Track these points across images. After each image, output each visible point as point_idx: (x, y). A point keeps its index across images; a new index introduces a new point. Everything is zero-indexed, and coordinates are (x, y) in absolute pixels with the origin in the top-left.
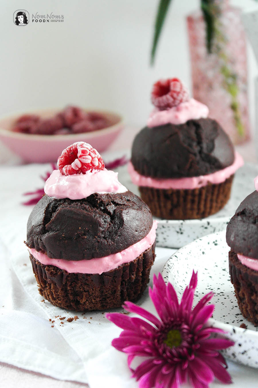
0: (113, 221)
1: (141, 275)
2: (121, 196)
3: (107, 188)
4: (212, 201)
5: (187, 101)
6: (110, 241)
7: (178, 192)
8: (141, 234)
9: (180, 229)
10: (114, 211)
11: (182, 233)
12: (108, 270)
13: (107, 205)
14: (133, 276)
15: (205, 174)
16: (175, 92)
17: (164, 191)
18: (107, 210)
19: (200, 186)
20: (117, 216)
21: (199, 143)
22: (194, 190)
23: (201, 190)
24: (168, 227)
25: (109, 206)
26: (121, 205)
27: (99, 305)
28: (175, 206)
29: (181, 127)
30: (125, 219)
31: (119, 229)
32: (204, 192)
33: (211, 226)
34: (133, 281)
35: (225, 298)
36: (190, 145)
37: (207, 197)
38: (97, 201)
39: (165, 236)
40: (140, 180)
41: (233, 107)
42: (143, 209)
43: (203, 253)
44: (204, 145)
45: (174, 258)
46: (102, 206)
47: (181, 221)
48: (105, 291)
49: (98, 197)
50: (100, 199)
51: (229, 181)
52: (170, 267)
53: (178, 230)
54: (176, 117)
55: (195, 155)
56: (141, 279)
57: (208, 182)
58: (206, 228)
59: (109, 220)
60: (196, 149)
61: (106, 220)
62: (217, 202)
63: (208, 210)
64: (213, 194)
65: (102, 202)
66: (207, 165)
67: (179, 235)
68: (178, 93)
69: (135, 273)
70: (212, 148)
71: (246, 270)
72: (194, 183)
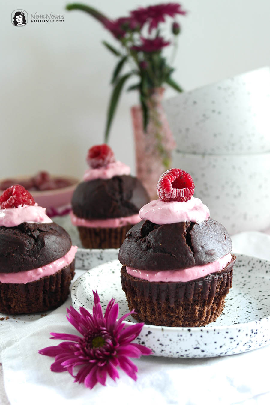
0: (36, 243)
1: (60, 286)
2: (45, 225)
3: (34, 219)
5: (114, 162)
6: (33, 258)
8: (59, 254)
9: (101, 256)
10: (38, 236)
11: (102, 259)
12: (32, 281)
13: (33, 231)
14: (53, 287)
15: (125, 216)
17: (94, 229)
18: (33, 235)
19: (121, 226)
20: (40, 239)
21: (121, 192)
22: (116, 229)
23: (122, 229)
24: (92, 254)
25: (35, 232)
26: (45, 232)
27: (26, 309)
28: (103, 241)
29: (108, 181)
30: (46, 242)
31: (41, 249)
32: (125, 231)
34: (54, 291)
36: (114, 194)
38: (25, 228)
39: (89, 261)
40: (77, 221)
42: (63, 236)
43: (113, 272)
44: (125, 195)
46: (29, 232)
47: (101, 250)
48: (30, 298)
49: (26, 225)
50: (27, 227)
52: (81, 280)
53: (99, 256)
54: (104, 174)
55: (117, 201)
56: (60, 290)
57: (128, 223)
59: (33, 242)
60: (118, 197)
61: (31, 242)
65: (29, 229)
66: (127, 209)
67: (100, 260)
69: (54, 284)
70: (130, 196)
71: (130, 278)
72: (117, 223)
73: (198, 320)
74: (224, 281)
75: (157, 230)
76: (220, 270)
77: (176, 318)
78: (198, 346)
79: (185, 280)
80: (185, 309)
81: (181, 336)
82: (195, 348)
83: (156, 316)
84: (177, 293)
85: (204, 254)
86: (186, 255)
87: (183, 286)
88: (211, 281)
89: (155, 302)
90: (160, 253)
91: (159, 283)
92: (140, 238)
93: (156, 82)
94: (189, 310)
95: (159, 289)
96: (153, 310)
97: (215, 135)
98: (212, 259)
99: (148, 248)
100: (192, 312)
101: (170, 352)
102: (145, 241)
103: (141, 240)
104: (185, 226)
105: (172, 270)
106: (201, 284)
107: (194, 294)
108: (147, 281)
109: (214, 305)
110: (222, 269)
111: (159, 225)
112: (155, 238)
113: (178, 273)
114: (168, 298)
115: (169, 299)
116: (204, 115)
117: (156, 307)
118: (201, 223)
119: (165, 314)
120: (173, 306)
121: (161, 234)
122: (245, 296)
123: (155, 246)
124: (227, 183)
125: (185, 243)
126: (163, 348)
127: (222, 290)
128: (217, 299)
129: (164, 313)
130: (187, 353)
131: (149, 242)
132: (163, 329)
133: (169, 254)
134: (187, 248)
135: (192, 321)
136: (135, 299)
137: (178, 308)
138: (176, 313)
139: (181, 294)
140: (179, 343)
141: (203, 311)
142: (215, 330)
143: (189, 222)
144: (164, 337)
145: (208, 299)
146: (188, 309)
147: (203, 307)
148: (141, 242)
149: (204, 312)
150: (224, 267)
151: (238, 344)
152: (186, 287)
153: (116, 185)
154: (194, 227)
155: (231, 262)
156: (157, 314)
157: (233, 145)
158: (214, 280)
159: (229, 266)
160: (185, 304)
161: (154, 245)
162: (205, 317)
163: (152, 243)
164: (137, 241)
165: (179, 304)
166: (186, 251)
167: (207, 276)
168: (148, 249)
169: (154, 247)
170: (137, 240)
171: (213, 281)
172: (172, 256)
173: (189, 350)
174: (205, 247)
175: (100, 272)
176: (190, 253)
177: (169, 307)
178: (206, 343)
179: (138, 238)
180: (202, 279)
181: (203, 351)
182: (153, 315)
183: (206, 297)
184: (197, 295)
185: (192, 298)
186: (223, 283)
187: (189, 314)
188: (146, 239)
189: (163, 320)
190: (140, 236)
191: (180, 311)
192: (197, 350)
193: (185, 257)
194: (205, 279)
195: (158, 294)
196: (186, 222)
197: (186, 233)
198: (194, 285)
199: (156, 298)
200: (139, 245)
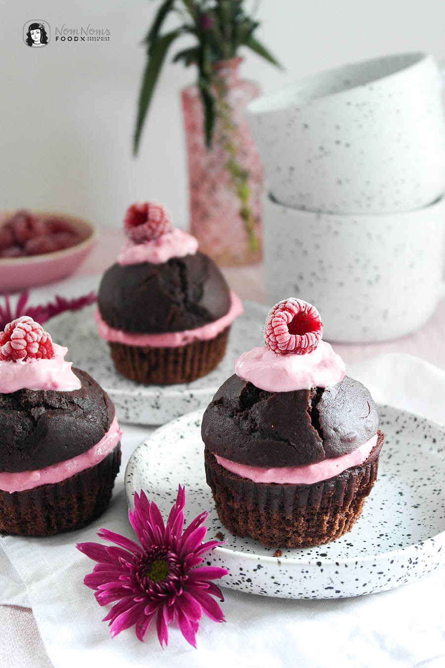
4: (200, 360)
5: (170, 231)
7: (156, 351)
9: (156, 403)
11: (158, 408)
15: (192, 327)
16: (154, 221)
17: (140, 350)
21: (184, 288)
22: (176, 349)
23: (186, 348)
24: (141, 400)
28: (153, 368)
29: (161, 266)
32: (190, 352)
33: (195, 399)
35: (203, 498)
36: (172, 292)
37: (193, 356)
39: (137, 410)
40: (109, 334)
41: (244, 215)
43: (182, 437)
44: (190, 292)
45: (143, 447)
51: (223, 335)
52: (137, 460)
53: (153, 403)
54: (155, 254)
55: (178, 304)
57: (195, 338)
58: (189, 401)
60: (180, 297)
62: (207, 361)
63: (195, 372)
64: (201, 352)
66: (194, 317)
67: (156, 410)
68: (158, 223)
70: (200, 295)
71: (222, 472)
72: (177, 340)
73: (327, 535)
74: (366, 475)
75: (265, 402)
76: (362, 463)
77: (293, 533)
78: (331, 585)
79: (310, 481)
80: (308, 521)
81: (307, 572)
82: (326, 589)
83: (262, 530)
84: (296, 499)
85: (338, 442)
86: (312, 443)
87: (306, 488)
88: (348, 480)
89: (262, 511)
90: (271, 441)
91: (270, 485)
92: (238, 411)
93: (227, 48)
94: (313, 521)
95: (270, 493)
96: (258, 521)
97: (340, 182)
98: (350, 448)
99: (252, 430)
100: (318, 523)
101: (290, 593)
102: (246, 418)
103: (241, 416)
104: (310, 395)
105: (291, 466)
106: (333, 485)
107: (323, 499)
108: (251, 480)
109: (350, 511)
110: (364, 460)
111: (268, 393)
112: (263, 414)
113: (300, 471)
114: (282, 505)
115: (284, 507)
116: (322, 148)
117: (263, 518)
118: (333, 389)
119: (278, 527)
120: (290, 517)
121: (271, 409)
122: (392, 479)
123: (263, 428)
124: (357, 261)
125: (310, 424)
126: (279, 588)
127: (363, 487)
128: (356, 501)
129: (276, 527)
130: (314, 594)
131: (253, 420)
132: (279, 563)
133: (285, 441)
134: (314, 433)
135: (317, 537)
136: (230, 504)
137: (297, 520)
138: (294, 526)
139: (303, 501)
140: (304, 581)
141: (334, 522)
142: (356, 563)
143: (315, 388)
144: (281, 573)
145: (342, 505)
146: (313, 519)
147: (334, 516)
148: (241, 419)
149: (336, 524)
150: (367, 457)
151: (389, 580)
152: (311, 491)
153: (176, 275)
154: (322, 397)
155: (377, 446)
156: (264, 528)
157: (369, 198)
158: (352, 477)
159: (374, 454)
160: (308, 514)
161: (263, 425)
162: (337, 530)
163: (258, 422)
164: (233, 415)
165: (299, 513)
166: (312, 436)
167: (342, 474)
168: (252, 432)
169: (262, 430)
170: (233, 413)
171: (350, 480)
172: (290, 445)
173: (317, 591)
174: (340, 430)
175: (161, 440)
176: (318, 440)
177: (284, 518)
178: (342, 581)
179: (235, 411)
180: (334, 478)
181: (338, 592)
182: (258, 529)
183: (340, 503)
184: (326, 501)
185: (319, 507)
186: (364, 480)
187: (313, 527)
188: (248, 414)
189: (274, 535)
190: (239, 408)
191: (301, 524)
192: (329, 590)
193: (309, 446)
194: (339, 478)
195: (268, 500)
196: (310, 389)
197: (311, 407)
198: (322, 488)
199: (264, 506)
200: (238, 423)
